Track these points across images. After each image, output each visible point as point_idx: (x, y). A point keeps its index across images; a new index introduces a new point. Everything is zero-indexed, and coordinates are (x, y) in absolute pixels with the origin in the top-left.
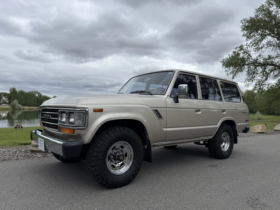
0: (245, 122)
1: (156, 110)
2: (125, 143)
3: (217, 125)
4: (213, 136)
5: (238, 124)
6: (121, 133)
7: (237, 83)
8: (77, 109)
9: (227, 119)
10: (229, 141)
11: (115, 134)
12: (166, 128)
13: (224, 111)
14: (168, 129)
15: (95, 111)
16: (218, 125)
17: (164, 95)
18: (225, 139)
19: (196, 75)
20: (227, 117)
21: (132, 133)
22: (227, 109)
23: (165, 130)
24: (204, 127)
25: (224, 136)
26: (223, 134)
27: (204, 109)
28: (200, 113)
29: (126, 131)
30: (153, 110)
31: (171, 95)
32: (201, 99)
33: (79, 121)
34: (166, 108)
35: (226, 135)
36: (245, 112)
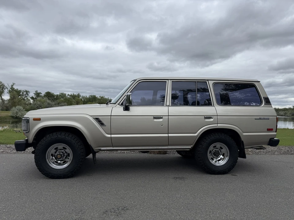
0: (267, 131)
1: (97, 119)
4: (192, 146)
5: (245, 134)
7: (259, 81)
8: (24, 119)
9: (217, 127)
10: (229, 154)
11: (51, 137)
12: (111, 134)
13: (210, 118)
14: (113, 136)
15: (35, 119)
16: (198, 133)
17: (115, 104)
18: (223, 151)
19: (167, 81)
20: (216, 125)
21: (69, 137)
22: (217, 116)
23: (109, 136)
24: (170, 135)
25: (221, 148)
26: (218, 145)
27: (168, 116)
28: (161, 120)
29: (62, 136)
30: (94, 118)
31: (122, 104)
32: (170, 105)
33: (24, 127)
34: (111, 116)
35: (224, 146)
36: (264, 119)
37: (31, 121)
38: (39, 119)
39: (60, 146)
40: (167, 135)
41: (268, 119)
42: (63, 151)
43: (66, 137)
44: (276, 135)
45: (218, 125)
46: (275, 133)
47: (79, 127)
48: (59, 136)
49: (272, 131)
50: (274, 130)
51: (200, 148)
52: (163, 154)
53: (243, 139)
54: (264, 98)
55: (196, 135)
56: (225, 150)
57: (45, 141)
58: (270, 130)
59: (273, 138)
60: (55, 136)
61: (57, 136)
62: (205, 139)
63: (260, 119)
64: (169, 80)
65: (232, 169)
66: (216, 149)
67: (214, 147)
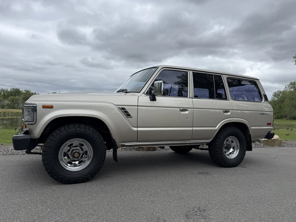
0: (267, 125)
1: (123, 109)
2: (83, 141)
3: (216, 127)
4: (211, 140)
5: (252, 128)
7: (258, 79)
8: (27, 105)
9: (233, 121)
10: (239, 147)
11: (68, 130)
12: (137, 127)
13: (227, 111)
14: (139, 129)
15: (44, 107)
16: (218, 127)
17: (139, 92)
18: (234, 144)
19: (188, 71)
20: (232, 119)
21: (89, 131)
22: (233, 110)
23: (136, 129)
24: (194, 128)
25: (232, 142)
26: (230, 139)
27: (193, 108)
28: (187, 112)
29: (82, 129)
30: (119, 108)
31: (147, 93)
32: (193, 97)
33: (28, 116)
34: (138, 106)
35: (235, 140)
37: (39, 109)
38: (51, 107)
39: (76, 142)
40: (191, 129)
41: (268, 114)
42: (78, 148)
43: (86, 130)
44: (272, 129)
45: (234, 119)
46: (272, 127)
49: (271, 125)
50: (272, 125)
51: (217, 142)
52: (152, 151)
53: (251, 133)
54: (263, 94)
56: (236, 143)
57: (59, 136)
58: (269, 124)
59: (270, 132)
60: (72, 129)
61: (75, 129)
63: (263, 114)
64: (190, 71)
65: (241, 162)
66: (228, 143)
67: (227, 141)
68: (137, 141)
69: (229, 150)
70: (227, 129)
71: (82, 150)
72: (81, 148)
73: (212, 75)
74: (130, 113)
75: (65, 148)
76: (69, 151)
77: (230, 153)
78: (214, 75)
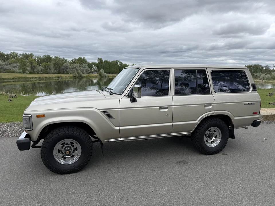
0: (253, 115)
1: (105, 112)
2: (73, 141)
3: (196, 120)
4: (191, 132)
5: (235, 118)
6: (64, 133)
8: (24, 116)
9: (215, 114)
10: (221, 136)
11: (58, 134)
13: (208, 105)
14: (121, 128)
15: (39, 116)
17: (121, 95)
18: (216, 133)
19: (170, 69)
20: (214, 112)
21: (77, 132)
22: (215, 103)
23: (118, 128)
24: (174, 124)
25: (215, 131)
26: (212, 129)
27: (173, 106)
28: (166, 110)
29: (70, 131)
30: (101, 111)
31: (128, 95)
32: (174, 94)
33: (26, 124)
34: (119, 108)
35: (217, 129)
36: (251, 104)
37: (34, 118)
38: (43, 116)
39: (67, 141)
40: (171, 124)
41: (254, 104)
42: (70, 145)
43: (74, 133)
44: (258, 117)
45: (216, 112)
47: (87, 122)
48: (66, 132)
50: (258, 114)
51: (198, 133)
53: (234, 123)
54: (251, 84)
55: (196, 122)
56: (218, 132)
57: (52, 139)
58: (255, 113)
59: (256, 120)
60: (62, 132)
61: (64, 132)
62: (203, 124)
63: (249, 104)
64: (172, 69)
65: (223, 149)
66: (210, 133)
67: (208, 131)
68: (120, 137)
69: (211, 139)
70: (209, 121)
71: (73, 147)
72: (72, 145)
73: (196, 70)
74: (112, 115)
75: (58, 146)
76: (62, 148)
77: (212, 142)
78: (198, 70)
